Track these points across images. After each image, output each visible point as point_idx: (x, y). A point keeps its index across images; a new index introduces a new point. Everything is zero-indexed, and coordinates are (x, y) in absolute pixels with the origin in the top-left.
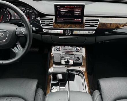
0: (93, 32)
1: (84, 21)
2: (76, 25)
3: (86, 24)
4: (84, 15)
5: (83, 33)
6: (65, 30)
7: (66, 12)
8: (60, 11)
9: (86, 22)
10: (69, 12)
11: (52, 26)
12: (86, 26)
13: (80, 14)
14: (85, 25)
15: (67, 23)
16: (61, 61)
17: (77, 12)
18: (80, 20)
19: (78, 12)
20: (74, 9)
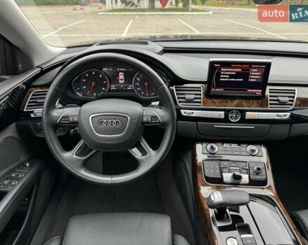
0: (285, 116)
1: (267, 93)
2: (251, 102)
3: (270, 100)
4: (269, 82)
5: (266, 118)
6: (227, 112)
7: (231, 76)
8: (219, 74)
9: (270, 96)
10: (237, 75)
11: (200, 102)
12: (271, 104)
13: (260, 81)
14: (269, 102)
15: (233, 98)
16: (222, 176)
17: (255, 76)
18: (258, 92)
19: (257, 77)
20: (249, 70)
